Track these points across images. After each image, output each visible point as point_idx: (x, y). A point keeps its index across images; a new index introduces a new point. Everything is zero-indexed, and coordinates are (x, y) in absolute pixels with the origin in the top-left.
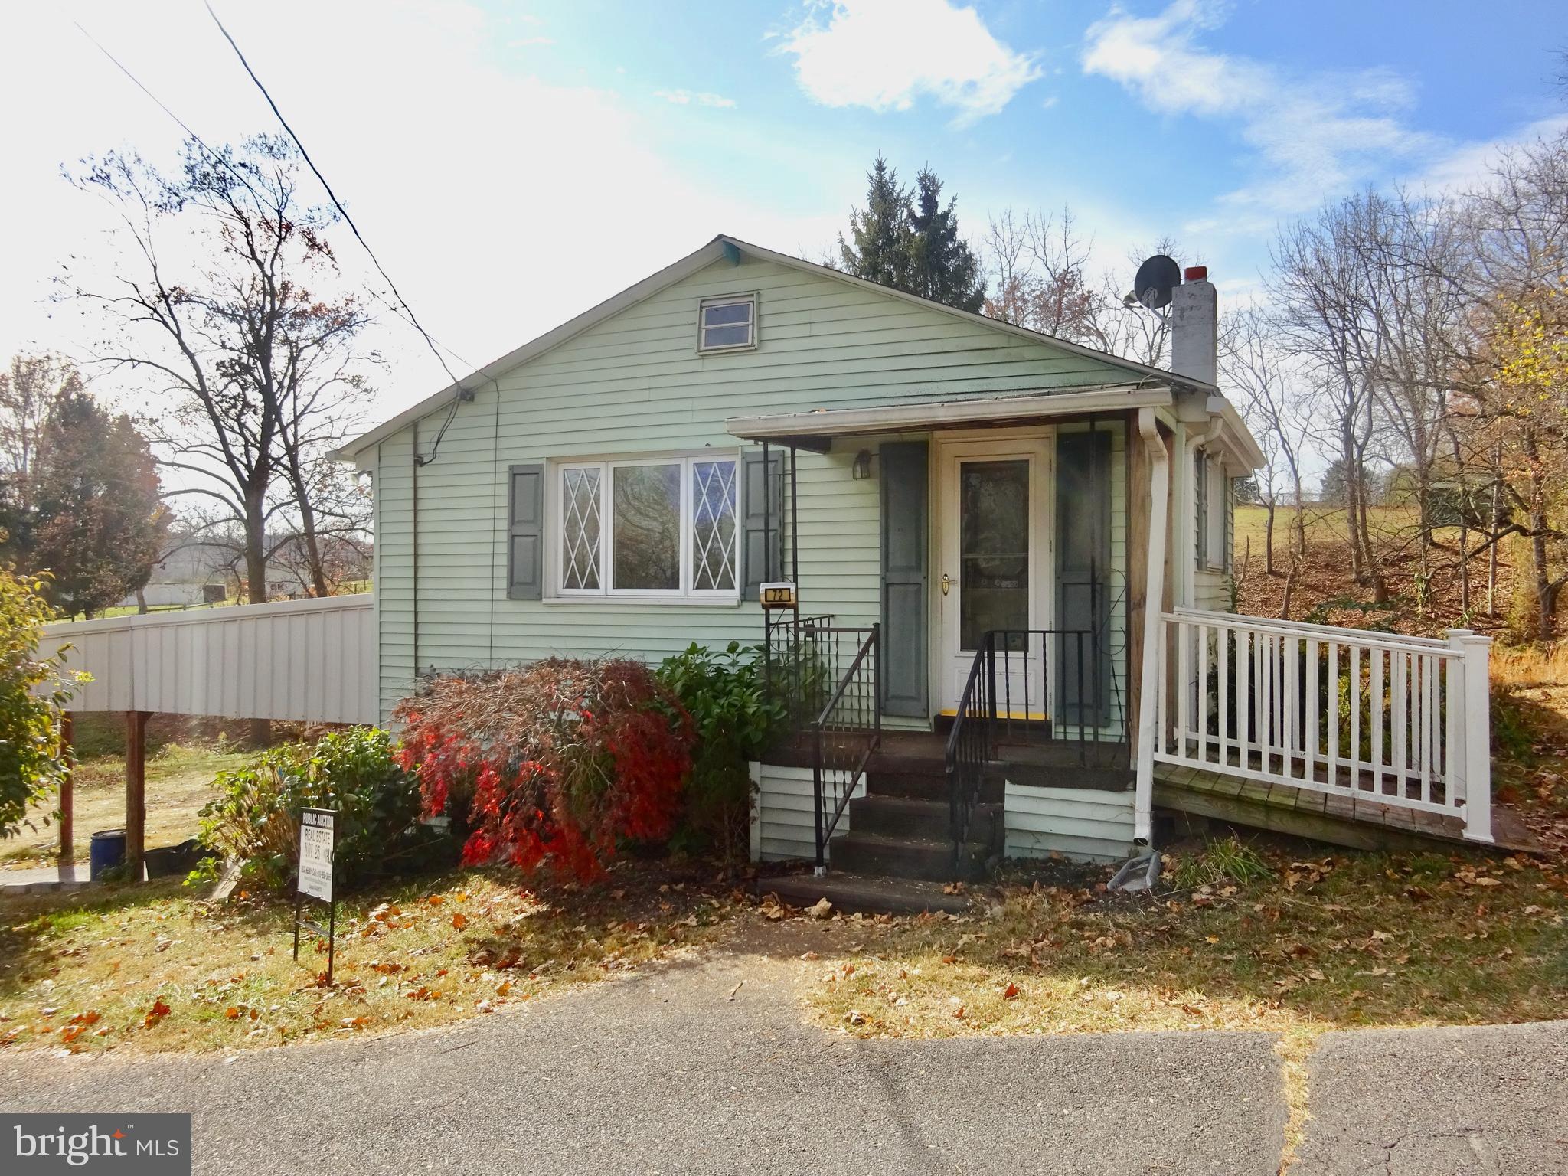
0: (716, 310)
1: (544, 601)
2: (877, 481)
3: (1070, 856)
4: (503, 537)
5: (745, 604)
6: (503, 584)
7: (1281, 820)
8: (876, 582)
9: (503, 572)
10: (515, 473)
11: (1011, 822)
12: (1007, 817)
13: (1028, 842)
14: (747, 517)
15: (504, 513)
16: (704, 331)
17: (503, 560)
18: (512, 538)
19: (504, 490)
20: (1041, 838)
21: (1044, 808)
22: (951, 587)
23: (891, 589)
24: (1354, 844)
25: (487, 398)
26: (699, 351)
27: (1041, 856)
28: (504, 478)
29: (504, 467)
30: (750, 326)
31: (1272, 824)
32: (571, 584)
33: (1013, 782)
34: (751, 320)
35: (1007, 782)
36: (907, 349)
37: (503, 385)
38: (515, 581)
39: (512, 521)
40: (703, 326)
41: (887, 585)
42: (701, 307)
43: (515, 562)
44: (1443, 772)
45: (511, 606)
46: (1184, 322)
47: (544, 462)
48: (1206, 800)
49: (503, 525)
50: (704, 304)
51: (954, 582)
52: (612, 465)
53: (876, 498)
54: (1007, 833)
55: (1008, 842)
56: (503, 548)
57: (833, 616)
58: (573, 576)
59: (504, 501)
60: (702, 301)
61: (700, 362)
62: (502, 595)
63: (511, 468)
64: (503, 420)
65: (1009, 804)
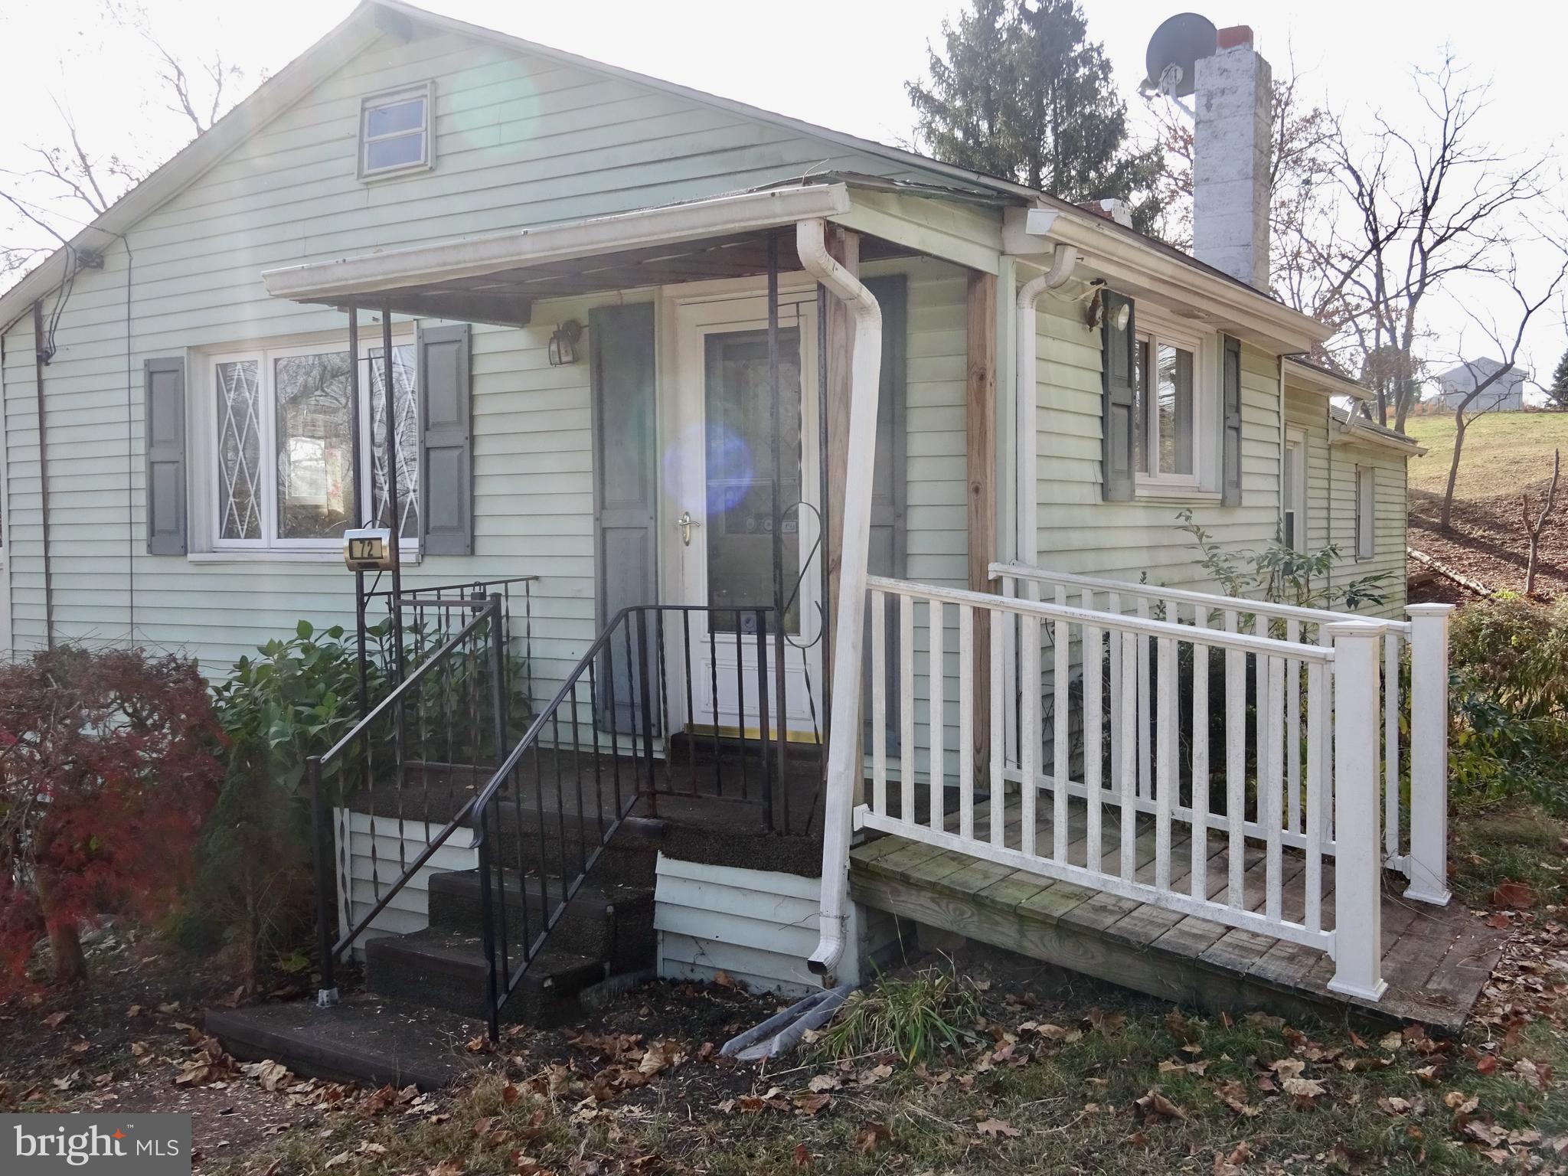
0: (384, 112)
1: (190, 556)
2: (588, 366)
3: (748, 979)
4: (140, 465)
5: (427, 559)
6: (142, 532)
7: (1042, 938)
8: (588, 526)
9: (142, 516)
10: (153, 371)
11: (664, 920)
12: (659, 911)
13: (689, 955)
14: (427, 428)
15: (140, 430)
16: (367, 146)
17: (141, 499)
18: (151, 465)
19: (139, 396)
20: (706, 948)
21: (711, 900)
22: (694, 531)
23: (610, 535)
24: (1150, 988)
25: (117, 261)
26: (360, 175)
27: (707, 976)
28: (139, 379)
29: (138, 363)
30: (424, 134)
31: (1027, 944)
32: (230, 533)
33: (668, 855)
34: (424, 125)
35: (659, 854)
36: (625, 156)
37: (135, 240)
38: (157, 527)
39: (151, 443)
40: (366, 139)
41: (604, 531)
42: (363, 110)
43: (156, 501)
44: (1405, 847)
45: (151, 565)
46: (1212, 115)
47: (183, 353)
48: (933, 900)
49: (140, 447)
50: (368, 105)
51: (694, 524)
52: (273, 354)
53: (584, 395)
54: (660, 937)
55: (662, 952)
56: (141, 482)
57: (536, 578)
58: (231, 521)
59: (140, 413)
60: (365, 100)
61: (365, 193)
62: (141, 549)
63: (147, 363)
64: (138, 292)
65: (662, 892)
